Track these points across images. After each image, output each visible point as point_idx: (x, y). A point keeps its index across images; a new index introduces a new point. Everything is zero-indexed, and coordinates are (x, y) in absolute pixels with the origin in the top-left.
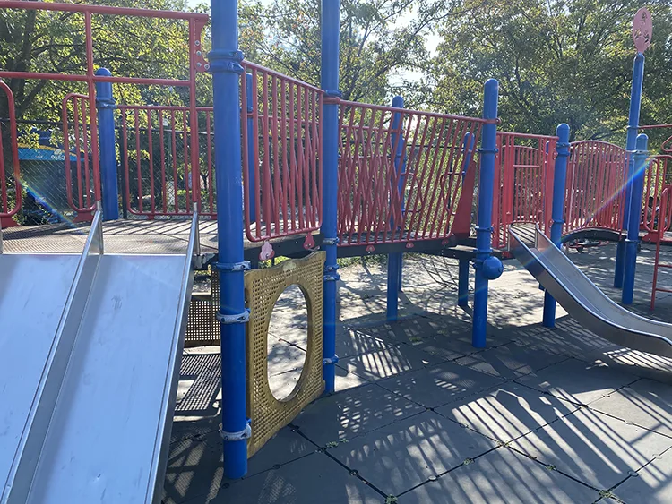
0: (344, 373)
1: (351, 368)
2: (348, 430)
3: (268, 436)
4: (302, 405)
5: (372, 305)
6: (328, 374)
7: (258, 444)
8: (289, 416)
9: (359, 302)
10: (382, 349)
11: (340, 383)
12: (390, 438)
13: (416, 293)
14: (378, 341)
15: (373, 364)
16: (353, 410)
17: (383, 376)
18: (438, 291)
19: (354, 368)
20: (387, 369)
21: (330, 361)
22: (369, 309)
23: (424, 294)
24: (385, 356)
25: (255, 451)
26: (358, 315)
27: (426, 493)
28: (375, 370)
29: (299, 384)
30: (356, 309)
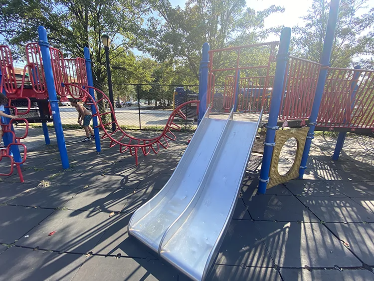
0: (308, 173)
1: (311, 172)
2: (307, 193)
3: (274, 185)
4: (289, 179)
5: (325, 152)
6: (301, 172)
7: (270, 186)
8: (283, 181)
9: (319, 150)
10: (328, 169)
11: (305, 176)
12: (326, 201)
13: (350, 151)
14: (326, 166)
15: (322, 174)
16: (310, 187)
17: (327, 179)
18: (363, 153)
19: (313, 173)
20: (329, 177)
21: (303, 167)
22: (323, 154)
23: (355, 152)
24: (329, 172)
25: (269, 188)
26: (317, 155)
27: (340, 227)
28: (323, 176)
29: (288, 172)
30: (317, 152)
